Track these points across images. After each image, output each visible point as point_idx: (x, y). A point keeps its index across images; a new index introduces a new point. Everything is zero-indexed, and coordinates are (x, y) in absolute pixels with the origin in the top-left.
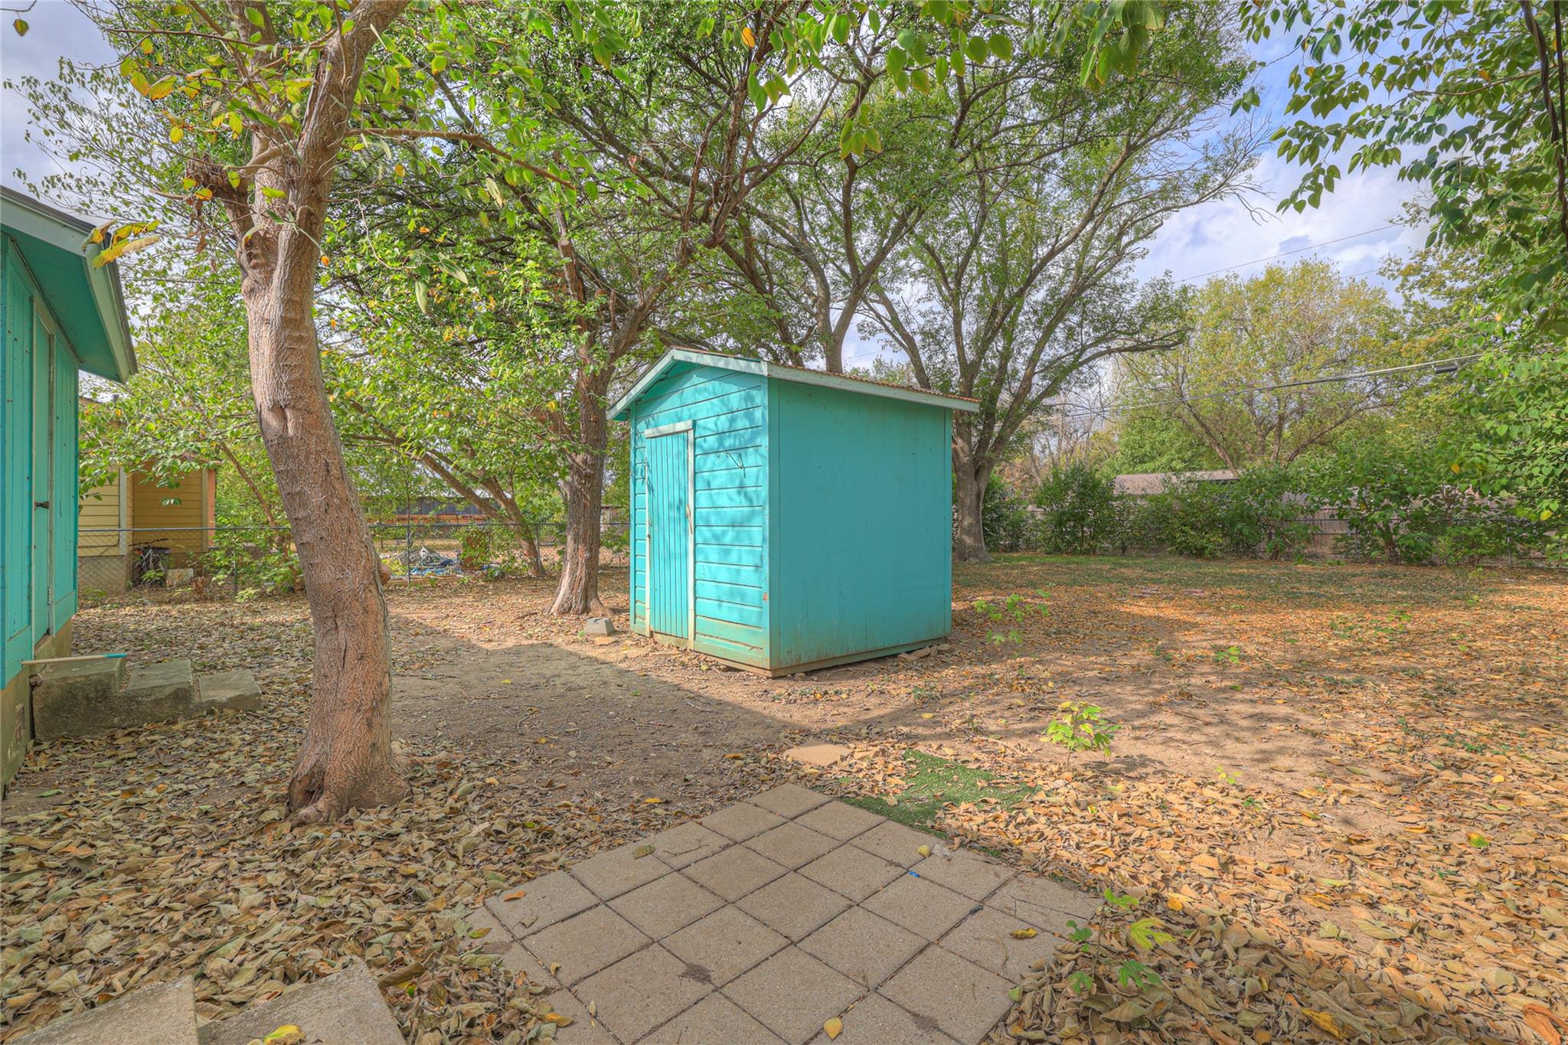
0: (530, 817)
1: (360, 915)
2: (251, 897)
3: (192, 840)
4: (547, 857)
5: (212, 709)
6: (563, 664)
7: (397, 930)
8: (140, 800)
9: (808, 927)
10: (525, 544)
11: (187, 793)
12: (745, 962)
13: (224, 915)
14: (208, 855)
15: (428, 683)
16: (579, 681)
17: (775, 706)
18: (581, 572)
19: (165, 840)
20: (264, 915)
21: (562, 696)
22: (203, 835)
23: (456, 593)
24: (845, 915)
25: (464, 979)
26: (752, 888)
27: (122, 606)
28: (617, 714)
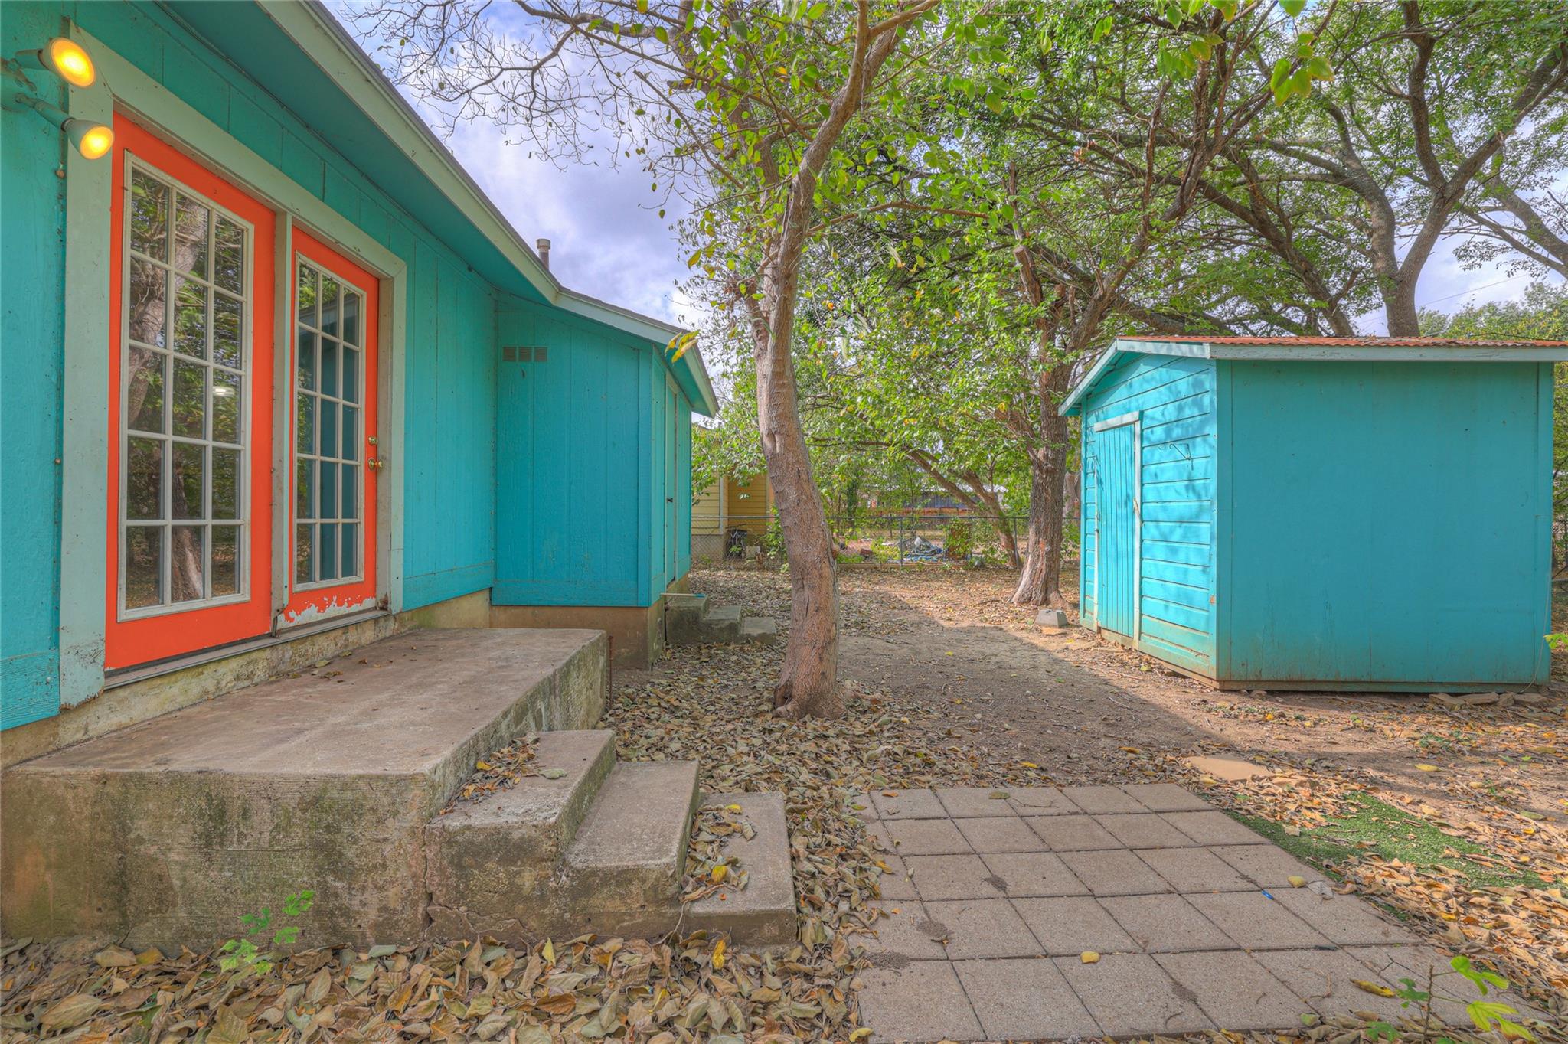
0: (923, 750)
1: (793, 774)
2: (742, 747)
3: (723, 712)
4: (923, 778)
5: (749, 639)
6: (1005, 646)
7: (809, 787)
8: (705, 684)
9: (1115, 890)
10: (1002, 536)
11: (727, 686)
12: (1039, 889)
13: (728, 752)
14: (729, 721)
15: (889, 645)
16: (1012, 663)
17: (1207, 717)
18: (1042, 564)
19: (711, 708)
20: (745, 758)
21: (991, 671)
22: (729, 710)
23: (937, 578)
24: (1161, 896)
25: (837, 825)
26: (1079, 848)
27: (719, 569)
28: (1033, 694)
